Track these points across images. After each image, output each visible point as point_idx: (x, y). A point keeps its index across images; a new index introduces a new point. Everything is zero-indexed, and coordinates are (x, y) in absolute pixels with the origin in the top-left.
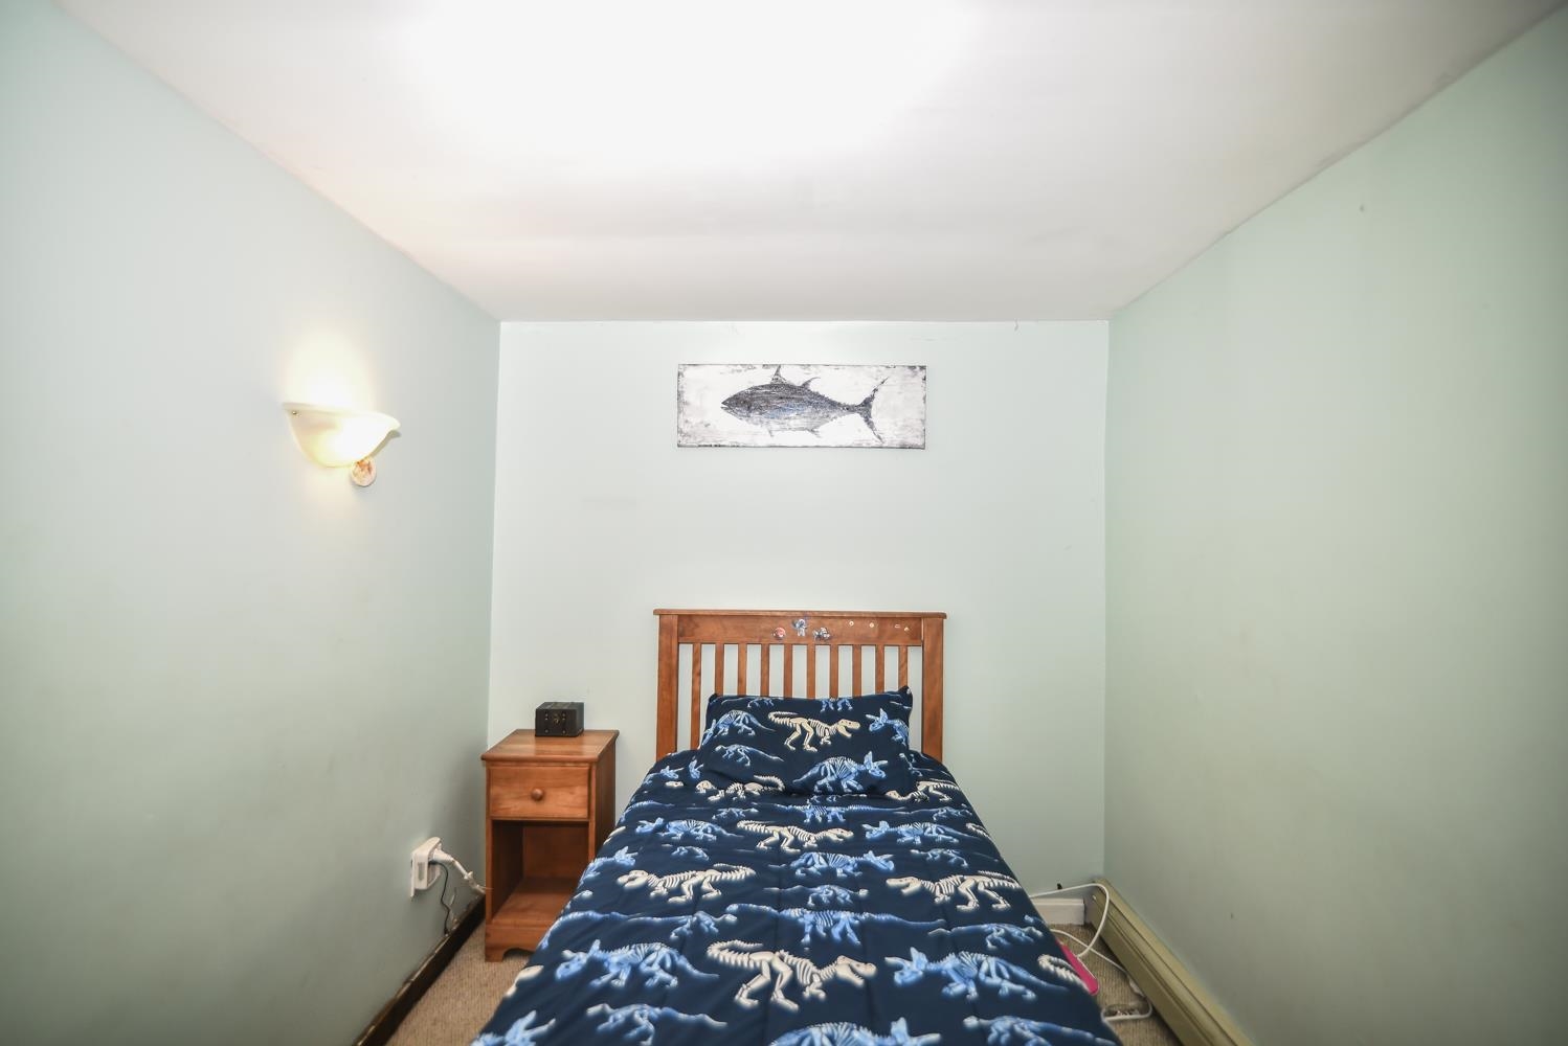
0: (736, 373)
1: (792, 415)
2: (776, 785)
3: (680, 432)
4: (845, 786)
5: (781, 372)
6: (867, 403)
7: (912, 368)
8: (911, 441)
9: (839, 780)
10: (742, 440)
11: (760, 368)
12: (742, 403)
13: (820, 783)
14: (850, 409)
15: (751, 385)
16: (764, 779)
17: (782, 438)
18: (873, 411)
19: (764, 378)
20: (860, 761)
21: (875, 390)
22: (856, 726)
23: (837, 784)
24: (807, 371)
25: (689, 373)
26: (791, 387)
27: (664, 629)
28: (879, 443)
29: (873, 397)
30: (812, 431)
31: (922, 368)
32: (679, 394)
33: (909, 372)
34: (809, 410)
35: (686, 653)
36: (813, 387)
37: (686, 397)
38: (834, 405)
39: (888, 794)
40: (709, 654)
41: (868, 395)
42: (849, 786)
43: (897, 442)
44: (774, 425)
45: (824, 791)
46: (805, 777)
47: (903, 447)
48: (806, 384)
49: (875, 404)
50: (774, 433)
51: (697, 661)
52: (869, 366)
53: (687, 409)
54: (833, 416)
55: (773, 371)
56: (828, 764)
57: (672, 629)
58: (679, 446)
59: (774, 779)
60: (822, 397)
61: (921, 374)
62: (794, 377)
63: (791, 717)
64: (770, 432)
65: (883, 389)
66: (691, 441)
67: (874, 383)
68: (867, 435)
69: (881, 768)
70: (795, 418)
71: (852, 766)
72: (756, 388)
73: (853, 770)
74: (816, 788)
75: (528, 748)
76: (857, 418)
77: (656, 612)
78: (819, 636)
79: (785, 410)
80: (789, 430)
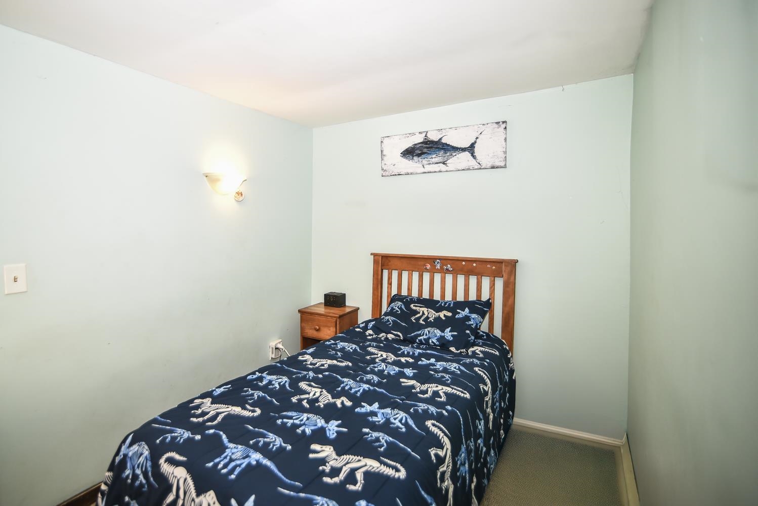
0: (407, 138)
1: (434, 156)
2: (399, 336)
3: (383, 169)
4: (430, 342)
5: (428, 135)
6: (472, 146)
7: (498, 123)
8: (497, 164)
9: (429, 338)
10: (410, 171)
11: (417, 134)
12: (409, 153)
13: (419, 338)
14: (464, 150)
15: (413, 144)
16: (395, 333)
17: (428, 168)
18: (476, 150)
19: (419, 139)
20: (443, 331)
21: (477, 138)
22: (450, 314)
23: (427, 340)
24: (441, 133)
25: (386, 141)
26: (432, 142)
27: (375, 262)
28: (479, 167)
29: (475, 142)
30: (444, 163)
31: (503, 122)
32: (382, 151)
33: (496, 126)
34: (442, 152)
35: (386, 273)
36: (444, 141)
37: (384, 153)
38: (455, 149)
39: (450, 348)
40: (395, 274)
41: (473, 142)
42: (433, 342)
43: (489, 165)
44: (425, 162)
45: (421, 343)
46: (413, 334)
47: (493, 167)
48: (441, 139)
49: (476, 145)
50: (425, 166)
51: (390, 278)
52: (473, 126)
53: (385, 158)
54: (454, 154)
55: (424, 135)
56: (426, 331)
57: (378, 262)
58: (382, 176)
59: (399, 333)
60: (449, 145)
61: (504, 126)
62: (434, 137)
63: (421, 307)
64: (423, 166)
65: (481, 137)
66: (387, 173)
67: (477, 135)
68: (473, 163)
69: (452, 336)
70: (435, 158)
71: (438, 333)
72: (416, 145)
73: (438, 335)
74: (417, 340)
75: (322, 310)
76: (467, 154)
77: (371, 254)
78: (447, 269)
79: (430, 154)
80: (431, 163)
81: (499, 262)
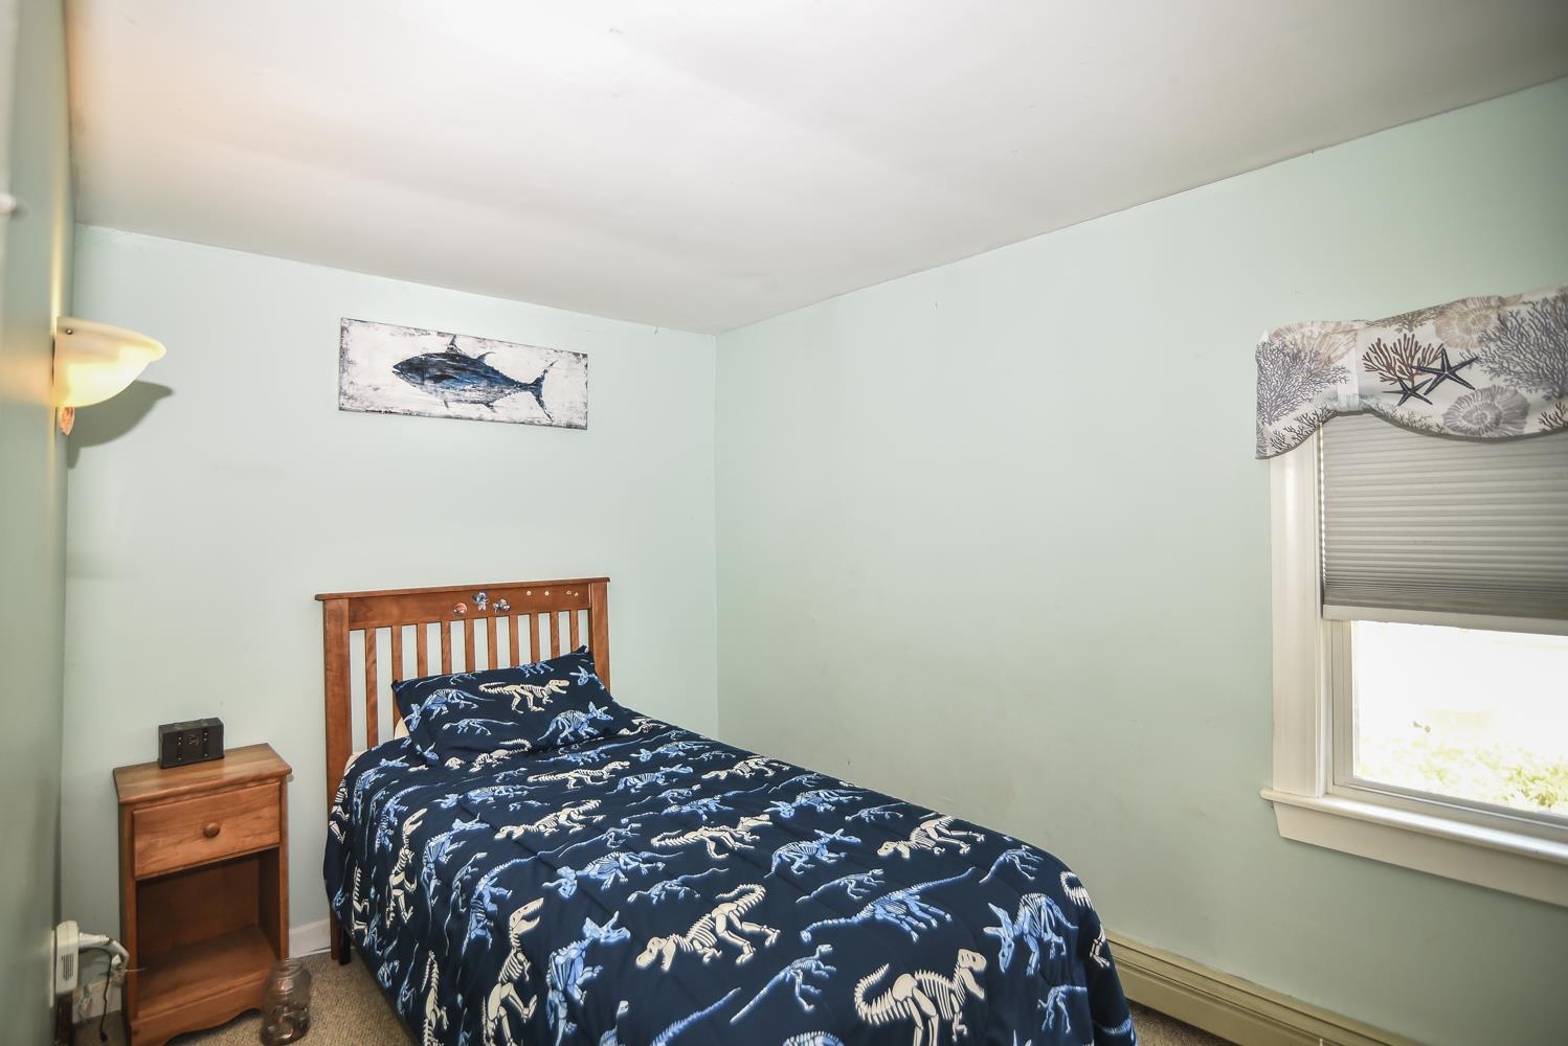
0: (408, 337)
1: (469, 387)
2: (523, 746)
3: (342, 393)
4: (584, 734)
5: (457, 342)
6: (538, 382)
7: (577, 355)
8: (577, 421)
9: (576, 730)
10: (414, 408)
11: (435, 334)
12: (413, 369)
13: (562, 736)
14: (524, 387)
15: (425, 352)
16: (511, 743)
17: (456, 409)
18: (544, 390)
19: (438, 346)
20: (586, 711)
21: (545, 371)
22: (566, 683)
23: (575, 733)
24: (481, 345)
25: (355, 329)
26: (465, 359)
27: (327, 616)
29: (543, 378)
30: (487, 405)
31: (585, 356)
32: (343, 352)
33: (575, 359)
34: (484, 383)
35: (357, 640)
36: (488, 362)
37: (351, 355)
38: (510, 382)
39: (621, 732)
40: (383, 637)
41: (539, 376)
42: (587, 733)
43: (563, 423)
44: (449, 395)
45: (567, 743)
46: (548, 733)
47: (569, 426)
48: (482, 357)
49: (544, 383)
50: (449, 404)
51: (370, 649)
52: (540, 348)
53: (352, 369)
54: (507, 391)
55: (448, 340)
56: (560, 718)
57: (342, 614)
58: (341, 409)
59: (520, 741)
60: (497, 372)
61: (584, 362)
62: (469, 349)
64: (445, 402)
65: (551, 370)
66: (357, 405)
67: (545, 365)
68: (538, 413)
69: (605, 712)
70: (470, 391)
71: (581, 716)
72: (430, 355)
73: (583, 720)
74: (559, 741)
76: (529, 395)
77: (318, 598)
78: (499, 608)
79: (461, 381)
80: (463, 399)
81: (582, 585)
